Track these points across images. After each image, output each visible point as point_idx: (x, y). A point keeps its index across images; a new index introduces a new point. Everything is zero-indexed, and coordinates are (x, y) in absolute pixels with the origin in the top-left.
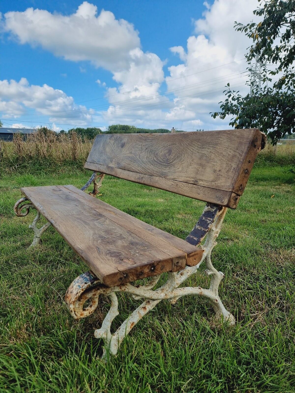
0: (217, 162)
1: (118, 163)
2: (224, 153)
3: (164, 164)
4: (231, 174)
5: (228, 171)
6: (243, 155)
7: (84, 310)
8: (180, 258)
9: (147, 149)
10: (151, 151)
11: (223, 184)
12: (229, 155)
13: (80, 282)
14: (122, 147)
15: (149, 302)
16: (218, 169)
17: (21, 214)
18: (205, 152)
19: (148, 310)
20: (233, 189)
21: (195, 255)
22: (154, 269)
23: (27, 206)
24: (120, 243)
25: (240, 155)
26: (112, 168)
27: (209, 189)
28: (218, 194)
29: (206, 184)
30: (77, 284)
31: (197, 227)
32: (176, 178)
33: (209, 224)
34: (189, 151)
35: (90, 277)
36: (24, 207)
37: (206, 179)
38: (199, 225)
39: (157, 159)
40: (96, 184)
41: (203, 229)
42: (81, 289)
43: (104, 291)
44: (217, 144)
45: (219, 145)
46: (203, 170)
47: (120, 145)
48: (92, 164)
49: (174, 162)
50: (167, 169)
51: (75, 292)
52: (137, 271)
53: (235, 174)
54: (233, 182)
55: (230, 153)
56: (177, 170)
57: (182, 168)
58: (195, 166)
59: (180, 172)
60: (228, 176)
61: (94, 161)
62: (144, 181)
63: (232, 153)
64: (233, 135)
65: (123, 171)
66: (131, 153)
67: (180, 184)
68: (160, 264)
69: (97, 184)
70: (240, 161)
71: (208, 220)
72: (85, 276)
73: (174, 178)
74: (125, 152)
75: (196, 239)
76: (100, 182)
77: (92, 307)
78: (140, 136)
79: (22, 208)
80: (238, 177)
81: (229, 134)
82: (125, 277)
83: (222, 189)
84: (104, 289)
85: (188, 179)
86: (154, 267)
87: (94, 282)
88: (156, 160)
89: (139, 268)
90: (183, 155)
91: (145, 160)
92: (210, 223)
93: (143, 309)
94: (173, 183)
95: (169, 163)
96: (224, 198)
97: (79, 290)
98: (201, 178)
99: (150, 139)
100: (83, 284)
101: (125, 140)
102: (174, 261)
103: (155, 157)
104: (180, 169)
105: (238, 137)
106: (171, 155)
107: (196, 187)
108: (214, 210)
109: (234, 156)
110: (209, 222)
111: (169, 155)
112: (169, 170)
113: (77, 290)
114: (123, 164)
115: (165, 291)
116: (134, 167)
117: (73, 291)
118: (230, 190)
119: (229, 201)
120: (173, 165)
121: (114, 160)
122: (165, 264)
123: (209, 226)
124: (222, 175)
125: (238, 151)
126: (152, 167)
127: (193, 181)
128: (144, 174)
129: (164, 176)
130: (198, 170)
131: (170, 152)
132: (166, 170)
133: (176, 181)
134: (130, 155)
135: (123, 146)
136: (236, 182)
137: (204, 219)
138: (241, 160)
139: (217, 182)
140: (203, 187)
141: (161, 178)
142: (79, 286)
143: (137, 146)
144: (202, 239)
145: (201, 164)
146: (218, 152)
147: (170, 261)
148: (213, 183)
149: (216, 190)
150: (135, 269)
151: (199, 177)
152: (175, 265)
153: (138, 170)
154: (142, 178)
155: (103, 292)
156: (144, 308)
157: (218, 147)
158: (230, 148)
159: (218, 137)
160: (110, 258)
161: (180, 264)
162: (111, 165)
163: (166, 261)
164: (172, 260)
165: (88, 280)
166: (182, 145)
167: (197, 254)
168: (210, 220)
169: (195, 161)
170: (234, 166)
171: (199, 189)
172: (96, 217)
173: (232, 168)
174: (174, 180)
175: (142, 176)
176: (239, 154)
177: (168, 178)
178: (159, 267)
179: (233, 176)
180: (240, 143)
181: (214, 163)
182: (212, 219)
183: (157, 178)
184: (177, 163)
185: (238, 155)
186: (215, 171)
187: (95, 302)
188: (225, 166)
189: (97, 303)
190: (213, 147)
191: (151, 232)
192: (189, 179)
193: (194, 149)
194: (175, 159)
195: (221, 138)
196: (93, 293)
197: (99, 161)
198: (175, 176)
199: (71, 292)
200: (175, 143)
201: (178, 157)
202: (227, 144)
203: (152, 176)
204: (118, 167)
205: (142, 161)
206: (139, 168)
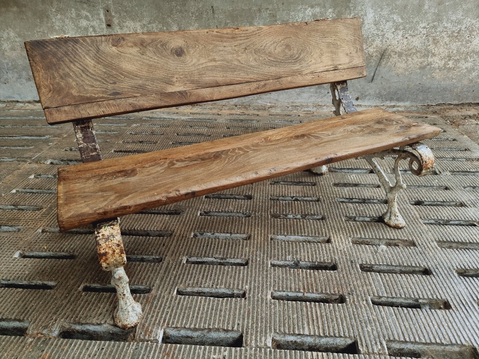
3: (290, 61)
4: (359, 53)
5: (357, 52)
6: (361, 38)
10: (257, 51)
11: (358, 62)
12: (351, 40)
16: (348, 52)
18: (330, 40)
27: (350, 69)
28: (358, 70)
29: (346, 66)
31: (344, 102)
32: (315, 71)
34: (312, 42)
37: (344, 63)
39: (275, 58)
44: (336, 32)
45: (339, 33)
46: (337, 56)
49: (301, 57)
53: (362, 53)
54: (364, 58)
56: (310, 63)
57: (316, 59)
58: (327, 54)
59: (315, 64)
60: (358, 55)
63: (353, 38)
65: (216, 89)
67: (322, 74)
70: (360, 43)
71: (346, 94)
73: (313, 71)
83: (359, 66)
85: (327, 67)
88: (275, 60)
90: (308, 47)
94: (313, 76)
95: (295, 59)
96: (362, 72)
103: (270, 56)
104: (313, 61)
105: (351, 25)
106: (292, 51)
107: (338, 72)
108: (345, 85)
109: (355, 40)
110: (348, 95)
111: (290, 50)
112: (301, 66)
127: (333, 68)
128: (266, 80)
130: (333, 58)
131: (288, 47)
132: (297, 67)
135: (180, 52)
137: (343, 94)
138: (362, 42)
139: (353, 63)
140: (344, 70)
141: (295, 77)
148: (351, 64)
149: (355, 68)
151: (336, 63)
153: (251, 79)
154: (264, 85)
159: (336, 26)
166: (300, 37)
171: (341, 72)
173: (358, 49)
174: (312, 73)
175: (262, 83)
176: (358, 37)
177: (304, 73)
182: (348, 92)
183: (289, 79)
184: (306, 57)
186: (347, 54)
188: (352, 48)
194: (300, 53)
195: (338, 27)
198: (312, 68)
200: (289, 36)
201: (302, 50)
202: (345, 31)
203: (279, 79)
204: (199, 86)
205: (249, 66)
206: (252, 76)
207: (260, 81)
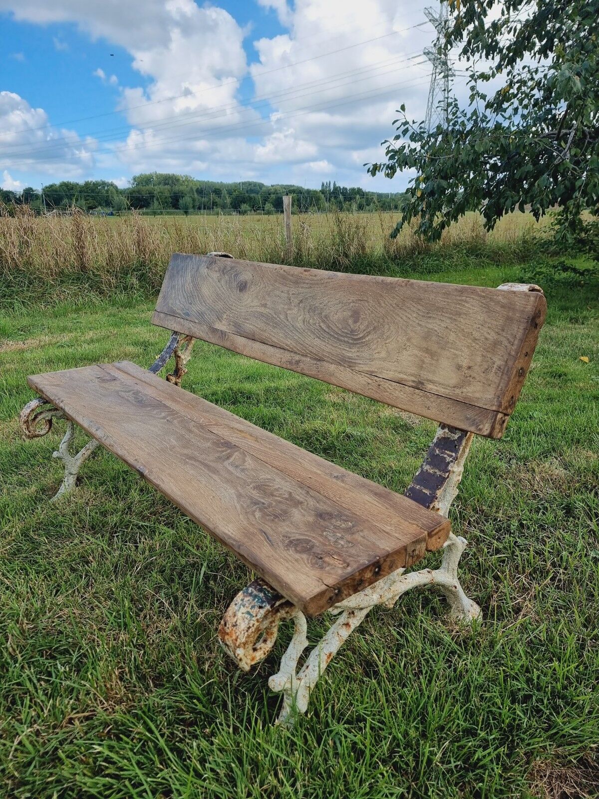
0: (461, 350)
1: (236, 325)
2: (476, 335)
3: (346, 339)
4: (491, 376)
5: (486, 371)
6: (516, 342)
7: (255, 650)
8: (417, 542)
9: (301, 301)
10: (312, 309)
11: (477, 395)
12: (486, 339)
13: (247, 605)
14: (241, 290)
15: (353, 613)
16: (465, 363)
17: (37, 433)
18: (436, 325)
19: (353, 627)
20: (500, 406)
21: (440, 531)
22: (379, 570)
23: (48, 415)
24: (297, 514)
25: (510, 342)
26: (223, 334)
27: (451, 401)
28: (470, 414)
29: (442, 391)
30: (243, 610)
31: (427, 467)
32: (376, 372)
33: (449, 463)
34: (400, 319)
35: (265, 594)
36: (40, 417)
37: (441, 381)
38: (428, 463)
39: (329, 327)
40: (180, 357)
41: (438, 473)
42: (254, 619)
43: (287, 613)
44: (459, 314)
45: (464, 316)
46: (434, 362)
47: (234, 284)
48: (171, 318)
49: (367, 339)
50: (353, 350)
51: (243, 626)
52: (354, 580)
53: (501, 378)
54: (498, 393)
55: (488, 336)
56: (376, 356)
57: (387, 352)
58: (416, 352)
59: (384, 359)
60: (488, 380)
61: (174, 312)
62: (303, 369)
63: (492, 336)
64: (491, 299)
65: (250, 343)
66: (265, 306)
67: (387, 385)
68: (388, 559)
69: (183, 357)
70: (509, 354)
71: (445, 456)
72: (255, 592)
73: (373, 372)
74: (250, 301)
75: (427, 492)
76: (188, 353)
77: (268, 642)
78: (282, 272)
79: (37, 420)
80: (508, 384)
81: (484, 297)
82: (337, 595)
83: (476, 404)
84: (287, 609)
85: (402, 376)
86: (380, 567)
87: (275, 604)
88: (327, 330)
89: (357, 574)
90: (387, 326)
91: (299, 325)
92: (452, 461)
93: (344, 627)
94: (370, 381)
95: (356, 340)
96: (481, 421)
97: (252, 622)
98: (431, 377)
99: (307, 281)
100: (257, 609)
101: (246, 276)
102: (408, 550)
103: (324, 321)
104: (383, 354)
105: (503, 307)
106: (358, 324)
107: (421, 394)
108: (456, 437)
109: (496, 344)
110: (448, 459)
111: (355, 322)
112: (358, 354)
113: (247, 622)
114: (249, 327)
115: (379, 590)
116: (277, 336)
117: (238, 623)
118: (494, 408)
119: (493, 428)
120: (366, 344)
121: (225, 316)
122: (396, 557)
123: (450, 468)
124: (474, 378)
125: (504, 334)
126: (317, 342)
127: (413, 381)
128: (303, 355)
129: (349, 363)
130: (423, 361)
131: (356, 315)
132: (352, 353)
133: (376, 378)
134: (262, 310)
135: (243, 287)
136: (504, 394)
137: (437, 452)
138: (513, 353)
139: (465, 390)
140: (436, 396)
141: (342, 368)
142: (248, 613)
143: (277, 293)
144: (439, 493)
145: (427, 349)
146: (463, 330)
147: (403, 551)
148: (458, 391)
149: (465, 404)
150: (352, 577)
151: (425, 375)
152: (410, 556)
153: (287, 345)
154: (298, 362)
155: (285, 615)
156: (347, 625)
157: (462, 320)
158: (487, 325)
159: (460, 300)
160: (297, 556)
161: (417, 552)
162: (218, 326)
163: (397, 552)
164: (405, 548)
165: (263, 602)
166: (383, 305)
167: (443, 529)
168: (451, 456)
169: (414, 341)
170: (498, 362)
171: (427, 397)
172: (223, 451)
173: (495, 366)
174: (371, 374)
175: (297, 358)
176: (508, 339)
177: (357, 368)
178: (386, 566)
179: (497, 381)
180: (509, 319)
181: (457, 352)
182: (454, 454)
183: (332, 367)
184: (375, 342)
185: (506, 343)
186: (459, 367)
187: (272, 634)
188: (479, 359)
189: (275, 635)
190: (451, 318)
191: (343, 481)
192: (405, 377)
193: (410, 316)
194: (369, 333)
195: (467, 302)
196: (271, 620)
197: (188, 315)
198: (374, 366)
199: (235, 625)
200: (366, 299)
201: (374, 328)
202: (481, 317)
203: (319, 360)
204: (237, 332)
205: (293, 326)
206: (289, 342)
207: (295, 353)
